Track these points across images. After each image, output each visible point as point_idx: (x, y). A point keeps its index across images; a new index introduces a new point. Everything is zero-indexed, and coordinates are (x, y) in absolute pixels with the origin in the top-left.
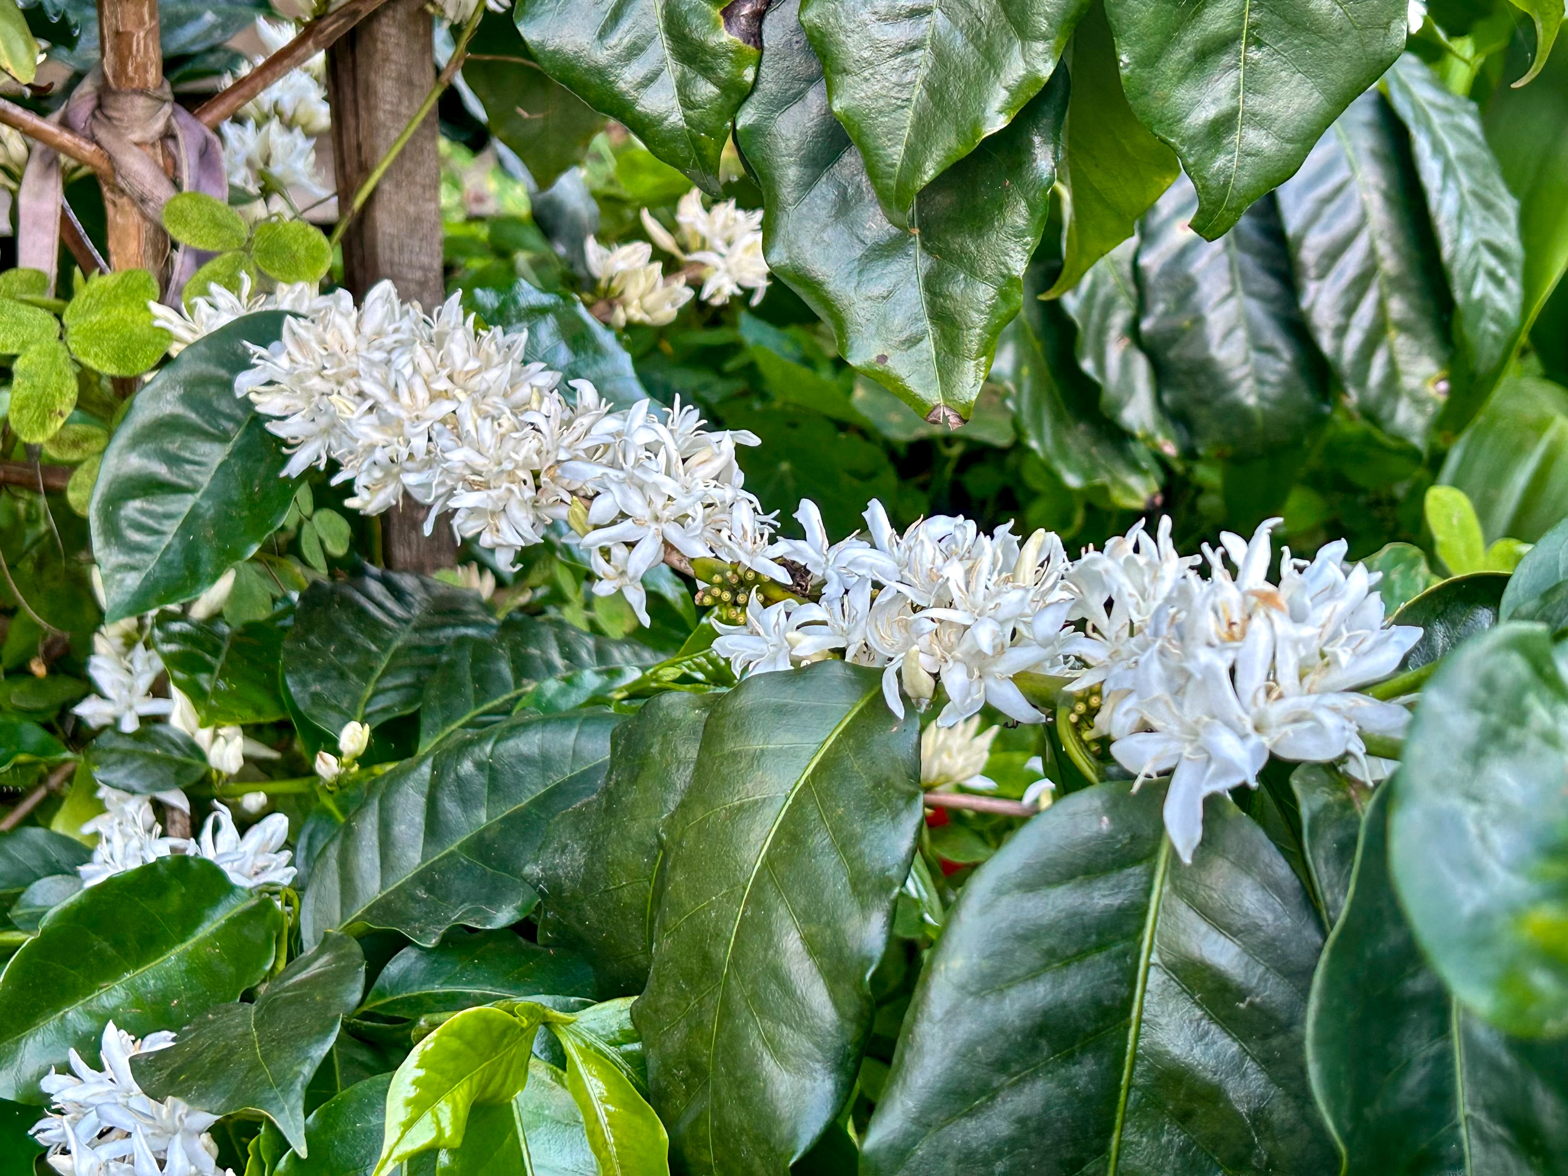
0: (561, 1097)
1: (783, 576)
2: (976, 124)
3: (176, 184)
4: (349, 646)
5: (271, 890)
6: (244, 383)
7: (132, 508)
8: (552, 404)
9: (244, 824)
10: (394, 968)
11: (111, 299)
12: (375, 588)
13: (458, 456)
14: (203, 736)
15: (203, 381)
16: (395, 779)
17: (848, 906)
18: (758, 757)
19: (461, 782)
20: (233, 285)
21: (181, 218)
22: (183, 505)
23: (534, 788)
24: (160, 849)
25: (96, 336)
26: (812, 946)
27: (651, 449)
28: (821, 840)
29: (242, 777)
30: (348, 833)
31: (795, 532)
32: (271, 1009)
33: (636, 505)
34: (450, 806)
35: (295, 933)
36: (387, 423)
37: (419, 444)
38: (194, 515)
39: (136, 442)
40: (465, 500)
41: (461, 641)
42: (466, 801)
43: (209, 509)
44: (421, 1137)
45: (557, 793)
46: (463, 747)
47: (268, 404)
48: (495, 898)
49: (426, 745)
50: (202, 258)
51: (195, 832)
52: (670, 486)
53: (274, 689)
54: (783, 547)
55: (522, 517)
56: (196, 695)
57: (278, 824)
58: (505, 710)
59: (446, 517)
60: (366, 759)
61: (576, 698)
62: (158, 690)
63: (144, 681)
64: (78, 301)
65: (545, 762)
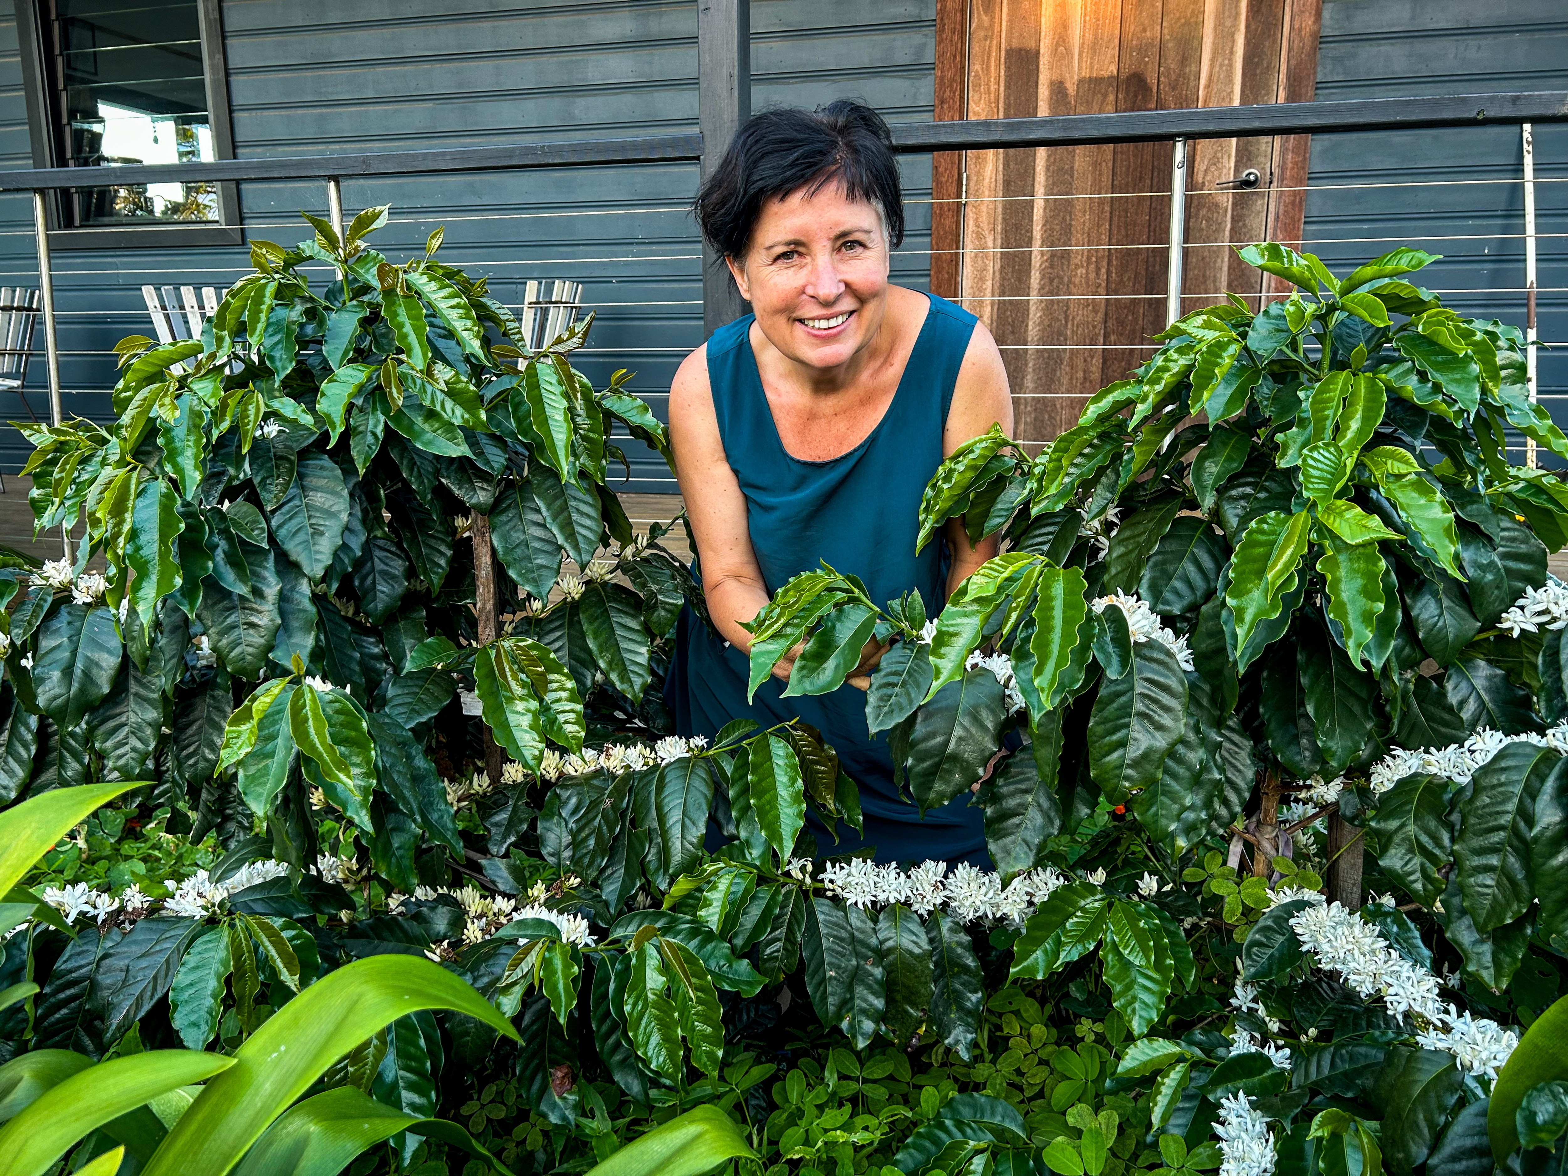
0: (1356, 1142)
1: (1439, 1024)
2: (1503, 920)
3: (1277, 850)
4: (1314, 1003)
5: (1284, 1069)
6: (1292, 921)
7: (1255, 949)
8: (1382, 956)
9: (1278, 1048)
10: (1317, 1099)
11: (1254, 885)
12: (1324, 985)
13: (1352, 965)
14: (1267, 1019)
15: (1279, 917)
16: (1324, 1049)
17: (1436, 1112)
18: (1419, 1070)
19: (1342, 1055)
20: (1291, 888)
21: (1278, 863)
22: (1270, 951)
23: (1362, 1063)
24: (1253, 1049)
25: (1249, 895)
26: (1426, 1120)
27: (1409, 978)
28: (1433, 1094)
29: (1277, 1034)
30: (1308, 1061)
31: (1447, 1012)
32: (1283, 1099)
33: (1401, 992)
34: (1338, 1061)
35: (1290, 1083)
36: (1332, 947)
37: (1342, 955)
38: (1272, 955)
39: (1257, 932)
40: (1352, 977)
41: (1351, 1011)
42: (1343, 1060)
43: (1277, 955)
44: (1319, 1133)
45: (1368, 1066)
46: (1343, 1046)
47: (1298, 930)
48: (1348, 1089)
49: (1335, 1041)
50: (1282, 876)
51: (1263, 1047)
52: (1412, 990)
53: (1289, 1010)
54: (1442, 1016)
55: (1370, 986)
56: (1266, 1007)
57: (1287, 1051)
58: (1361, 1036)
59: (1346, 980)
60: (1316, 1039)
61: (1385, 1039)
62: (1255, 1000)
63: (1250, 997)
64: (1245, 883)
65: (1366, 1056)
